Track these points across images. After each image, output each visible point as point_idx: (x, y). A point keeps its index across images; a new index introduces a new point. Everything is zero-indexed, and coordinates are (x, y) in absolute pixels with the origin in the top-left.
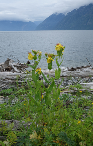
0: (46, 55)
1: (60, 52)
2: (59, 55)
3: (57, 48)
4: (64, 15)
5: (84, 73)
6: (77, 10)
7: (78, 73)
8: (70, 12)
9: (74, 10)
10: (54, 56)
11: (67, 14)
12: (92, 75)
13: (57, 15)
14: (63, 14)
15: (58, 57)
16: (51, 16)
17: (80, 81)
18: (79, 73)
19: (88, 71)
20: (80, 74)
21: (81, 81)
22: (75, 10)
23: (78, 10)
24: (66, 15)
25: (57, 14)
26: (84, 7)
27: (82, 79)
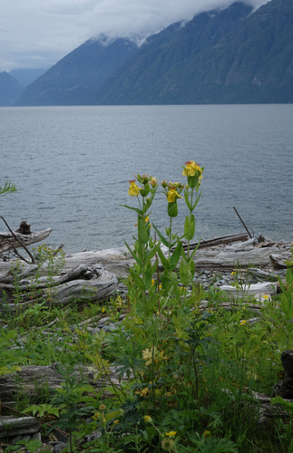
0: (164, 186)
1: (193, 180)
2: (193, 187)
3: (187, 171)
4: (132, 45)
5: (230, 257)
6: (183, 25)
7: (208, 256)
8: (158, 32)
9: (173, 28)
10: (180, 186)
11: (143, 41)
12: (256, 262)
13: (105, 44)
14: (131, 40)
15: (190, 190)
16: (82, 47)
17: (218, 283)
18: (213, 256)
19: (243, 250)
20: (216, 260)
21: (223, 281)
22: (178, 24)
23: (189, 24)
24: (140, 43)
25: (105, 39)
26: (213, 16)
27: (224, 277)
